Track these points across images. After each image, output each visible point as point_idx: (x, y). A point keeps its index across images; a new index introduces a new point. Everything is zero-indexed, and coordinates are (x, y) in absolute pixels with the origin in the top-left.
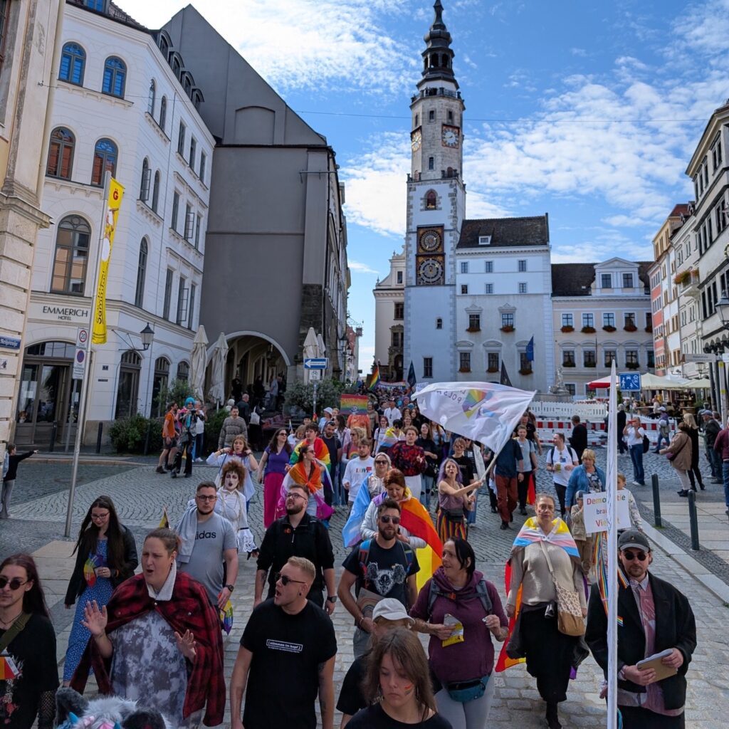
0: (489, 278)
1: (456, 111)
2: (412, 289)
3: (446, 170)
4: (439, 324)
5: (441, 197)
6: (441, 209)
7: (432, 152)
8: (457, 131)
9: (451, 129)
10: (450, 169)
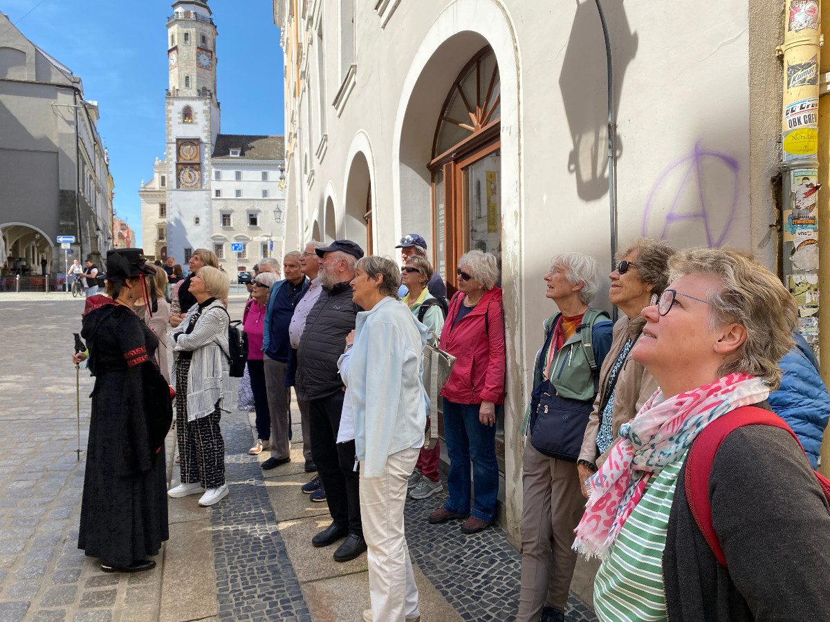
0: (238, 185)
1: (209, 36)
2: (173, 192)
3: (201, 89)
4: (197, 221)
5: (196, 113)
6: (196, 123)
7: (188, 71)
8: (210, 54)
9: (204, 52)
10: (204, 89)
